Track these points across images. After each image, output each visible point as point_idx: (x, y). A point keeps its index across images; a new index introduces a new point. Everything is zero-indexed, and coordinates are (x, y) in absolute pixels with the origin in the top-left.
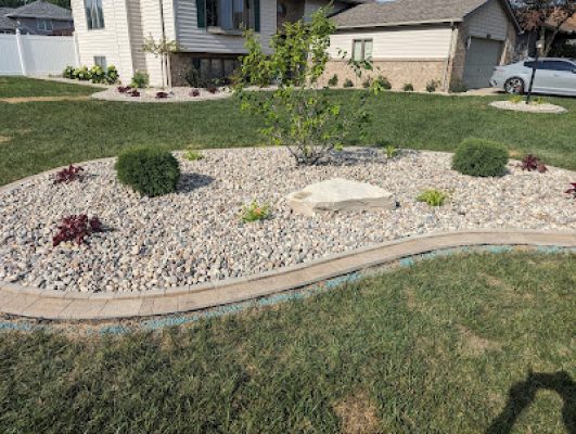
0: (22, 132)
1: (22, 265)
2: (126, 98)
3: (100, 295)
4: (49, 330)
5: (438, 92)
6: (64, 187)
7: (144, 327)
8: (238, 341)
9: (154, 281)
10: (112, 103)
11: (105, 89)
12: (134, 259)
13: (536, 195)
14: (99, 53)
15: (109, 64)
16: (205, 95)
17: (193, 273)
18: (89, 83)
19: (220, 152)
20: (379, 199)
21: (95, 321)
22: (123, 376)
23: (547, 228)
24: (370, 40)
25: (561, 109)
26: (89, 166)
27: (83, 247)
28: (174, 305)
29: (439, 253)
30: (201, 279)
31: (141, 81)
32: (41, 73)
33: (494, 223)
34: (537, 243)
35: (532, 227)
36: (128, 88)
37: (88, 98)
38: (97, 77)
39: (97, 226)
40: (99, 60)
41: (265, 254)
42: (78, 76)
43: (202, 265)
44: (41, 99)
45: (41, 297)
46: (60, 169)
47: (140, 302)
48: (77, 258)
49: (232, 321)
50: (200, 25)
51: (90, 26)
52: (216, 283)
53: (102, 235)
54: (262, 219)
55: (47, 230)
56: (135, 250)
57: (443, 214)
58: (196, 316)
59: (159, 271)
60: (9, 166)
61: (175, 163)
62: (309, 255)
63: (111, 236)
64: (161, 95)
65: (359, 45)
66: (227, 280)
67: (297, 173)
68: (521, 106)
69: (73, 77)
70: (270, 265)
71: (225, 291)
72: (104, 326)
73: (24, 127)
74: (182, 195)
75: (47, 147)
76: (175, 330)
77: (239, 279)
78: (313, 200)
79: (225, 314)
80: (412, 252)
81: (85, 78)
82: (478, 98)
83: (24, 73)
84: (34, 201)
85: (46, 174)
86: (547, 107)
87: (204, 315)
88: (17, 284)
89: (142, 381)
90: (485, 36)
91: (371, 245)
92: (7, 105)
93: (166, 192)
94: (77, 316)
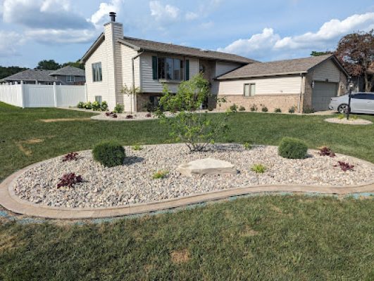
0: (50, 137)
1: (41, 196)
2: (110, 118)
3: (76, 209)
4: (50, 222)
5: (296, 113)
6: (68, 163)
7: (92, 222)
8: (135, 229)
9: (102, 204)
10: (101, 121)
11: (99, 114)
12: (94, 194)
13: (319, 168)
14: (98, 94)
15: (103, 100)
16: (154, 116)
17: (121, 201)
18: (91, 111)
19: (152, 146)
20: (227, 168)
21: (71, 220)
22: (80, 240)
23: (317, 184)
24: (254, 84)
25: (369, 122)
26: (81, 153)
27: (71, 189)
28: (108, 214)
29: (252, 195)
30: (125, 203)
31: (119, 109)
32: (65, 106)
33: (287, 181)
34: (307, 191)
35: (308, 184)
36: (112, 113)
37: (89, 119)
38: (97, 107)
39: (79, 180)
40: (98, 98)
41: (159, 193)
42: (85, 107)
43: (127, 197)
44: (63, 119)
45: (48, 209)
46: (66, 155)
47: (93, 212)
48: (67, 193)
49: (135, 221)
50: (154, 78)
51: (94, 80)
52: (131, 205)
53: (81, 184)
54: (163, 178)
55: (55, 182)
56: (96, 190)
57: (262, 177)
58: (119, 218)
59: (105, 199)
60: (41, 154)
61: (123, 150)
62: (181, 194)
63: (85, 184)
64: (129, 117)
65: (247, 87)
66: (137, 204)
67: (189, 155)
68: (344, 121)
69: (82, 107)
70: (160, 198)
71: (135, 208)
72: (75, 221)
73: (52, 134)
74: (125, 166)
75: (63, 144)
76: (107, 224)
77: (143, 203)
78: (191, 168)
79: (131, 218)
80: (237, 194)
81: (89, 108)
82: (319, 116)
83: (56, 106)
84: (52, 169)
85: (59, 157)
86: (360, 121)
87: (122, 218)
88: (38, 204)
89: (87, 241)
90: (324, 80)
91: (216, 190)
92: (44, 123)
93: (117, 165)
94: (63, 217)
